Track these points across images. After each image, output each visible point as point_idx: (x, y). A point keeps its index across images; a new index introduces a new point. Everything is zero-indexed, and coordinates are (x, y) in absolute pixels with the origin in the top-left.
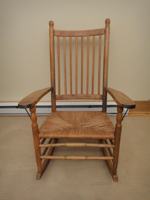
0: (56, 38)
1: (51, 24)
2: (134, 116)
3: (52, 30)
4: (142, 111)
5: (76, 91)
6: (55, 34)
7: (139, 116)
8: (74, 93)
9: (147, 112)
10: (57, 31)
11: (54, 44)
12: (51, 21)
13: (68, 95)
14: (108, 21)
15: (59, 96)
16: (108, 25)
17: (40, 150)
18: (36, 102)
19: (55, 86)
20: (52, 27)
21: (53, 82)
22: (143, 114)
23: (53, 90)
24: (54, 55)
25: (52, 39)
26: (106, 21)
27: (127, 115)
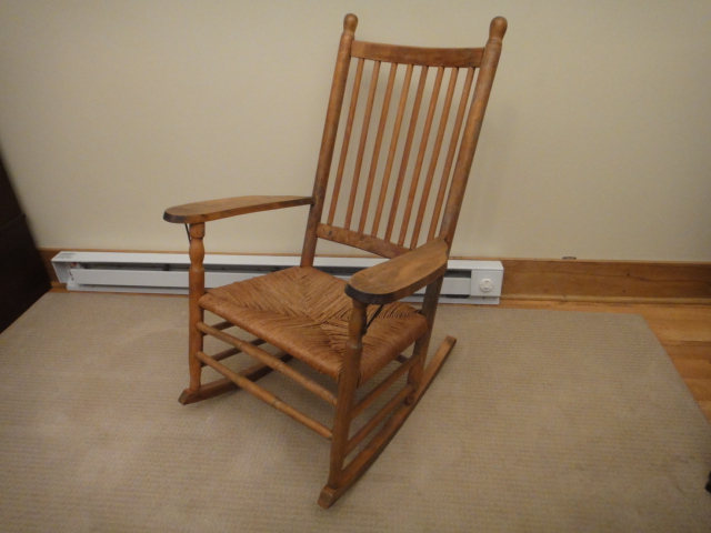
0: (354, 62)
1: (351, 23)
2: (521, 306)
3: (347, 38)
4: (546, 291)
5: (375, 227)
6: (353, 53)
7: (536, 307)
8: (368, 231)
9: (562, 297)
10: (360, 43)
11: (344, 81)
12: (351, 15)
13: (351, 233)
14: (499, 23)
15: (327, 229)
16: (495, 38)
17: (198, 336)
18: (206, 217)
19: (322, 198)
20: (349, 32)
21: (319, 184)
22: (549, 303)
23: (312, 206)
24: (339, 111)
25: (341, 65)
26: (493, 24)
27: (497, 302)
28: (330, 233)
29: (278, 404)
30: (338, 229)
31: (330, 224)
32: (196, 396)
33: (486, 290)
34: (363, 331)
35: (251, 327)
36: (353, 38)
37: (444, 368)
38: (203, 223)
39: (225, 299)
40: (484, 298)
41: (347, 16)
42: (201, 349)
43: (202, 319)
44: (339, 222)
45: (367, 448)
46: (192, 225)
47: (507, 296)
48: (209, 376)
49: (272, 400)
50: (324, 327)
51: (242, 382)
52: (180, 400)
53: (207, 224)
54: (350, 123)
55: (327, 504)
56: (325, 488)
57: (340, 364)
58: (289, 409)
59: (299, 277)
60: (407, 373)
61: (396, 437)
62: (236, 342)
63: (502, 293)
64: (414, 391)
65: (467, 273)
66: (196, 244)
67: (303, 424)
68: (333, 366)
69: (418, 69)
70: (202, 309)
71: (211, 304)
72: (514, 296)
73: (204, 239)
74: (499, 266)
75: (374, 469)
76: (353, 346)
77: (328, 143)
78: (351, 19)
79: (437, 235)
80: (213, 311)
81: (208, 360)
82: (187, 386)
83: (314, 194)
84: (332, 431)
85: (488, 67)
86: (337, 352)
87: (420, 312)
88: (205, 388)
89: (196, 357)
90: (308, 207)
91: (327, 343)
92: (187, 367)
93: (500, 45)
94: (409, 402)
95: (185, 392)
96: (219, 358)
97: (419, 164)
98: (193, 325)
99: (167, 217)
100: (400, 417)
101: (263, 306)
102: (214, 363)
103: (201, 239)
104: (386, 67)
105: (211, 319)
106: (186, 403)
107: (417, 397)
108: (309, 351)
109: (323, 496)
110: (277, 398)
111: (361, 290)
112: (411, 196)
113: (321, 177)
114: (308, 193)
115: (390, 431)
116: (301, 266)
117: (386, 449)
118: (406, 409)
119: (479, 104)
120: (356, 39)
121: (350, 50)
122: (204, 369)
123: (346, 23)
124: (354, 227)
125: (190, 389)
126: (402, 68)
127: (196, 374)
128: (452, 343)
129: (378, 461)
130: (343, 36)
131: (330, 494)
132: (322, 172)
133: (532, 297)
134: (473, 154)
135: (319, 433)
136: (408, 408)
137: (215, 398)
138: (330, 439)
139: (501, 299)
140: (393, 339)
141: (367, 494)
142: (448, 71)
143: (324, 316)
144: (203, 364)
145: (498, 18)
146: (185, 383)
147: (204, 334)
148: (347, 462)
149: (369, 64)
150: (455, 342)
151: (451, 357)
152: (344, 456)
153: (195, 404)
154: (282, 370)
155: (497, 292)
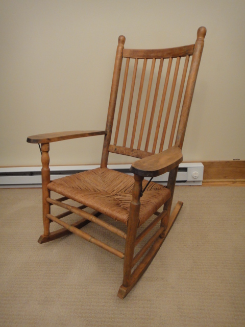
0: (124, 60)
1: (122, 40)
2: (213, 185)
3: (120, 48)
4: (225, 177)
5: (139, 145)
6: (124, 55)
7: (221, 185)
8: (135, 147)
9: (233, 180)
10: (127, 50)
11: (120, 69)
12: (122, 36)
13: (126, 149)
14: (202, 30)
15: (114, 148)
16: (200, 38)
17: (47, 205)
18: (50, 140)
19: (111, 131)
20: (121, 44)
21: (109, 124)
22: (227, 183)
23: (106, 135)
24: (117, 86)
25: (118, 61)
26: (199, 30)
27: (201, 184)
28: (116, 149)
29: (93, 240)
30: (120, 147)
31: (115, 145)
32: (47, 239)
33: (195, 178)
34: (141, 195)
35: (76, 198)
36: (123, 48)
37: (178, 218)
38: (48, 143)
39: (62, 185)
40: (194, 182)
41: (120, 37)
42: (50, 213)
43: (49, 196)
44: (120, 143)
45: (142, 263)
46: (42, 144)
47: (205, 181)
48: (54, 228)
49: (89, 238)
50: (116, 197)
51: (72, 229)
52: (38, 241)
53: (51, 144)
54: (124, 91)
55: (123, 296)
56: (121, 287)
57: (127, 215)
58: (99, 243)
59: (100, 173)
60: (160, 221)
61: (156, 255)
62: (69, 207)
63: (204, 179)
64: (165, 230)
65: (185, 169)
66: (45, 154)
67: (107, 250)
68: (123, 216)
69: (158, 61)
70: (49, 190)
71: (54, 187)
72: (210, 180)
73: (49, 152)
74: (202, 165)
75: (146, 275)
76: (135, 203)
77: (112, 102)
78: (122, 38)
79: (173, 144)
80: (55, 191)
81: (53, 219)
82: (42, 233)
83: (106, 130)
84: (124, 254)
85: (197, 53)
86: (125, 209)
87: (166, 187)
88: (52, 234)
89: (47, 217)
90: (103, 136)
91: (118, 205)
92: (42, 224)
93: (203, 41)
94: (162, 237)
95: (41, 236)
96: (60, 217)
97: (162, 109)
98: (44, 199)
99: (29, 140)
100: (158, 245)
101: (82, 188)
102: (57, 220)
103: (47, 152)
104: (141, 61)
105: (55, 196)
106: (41, 243)
107: (166, 233)
108: (109, 209)
109: (120, 291)
110: (92, 237)
111: (140, 169)
112: (158, 126)
113: (110, 120)
114: (103, 129)
115: (153, 253)
116: (101, 167)
117: (152, 263)
118: (161, 240)
119: (193, 73)
120: (125, 48)
121: (122, 53)
122: (51, 224)
123: (119, 40)
124: (128, 145)
125: (44, 235)
126: (150, 61)
127: (47, 227)
128: (181, 204)
129: (148, 270)
130: (118, 47)
131: (124, 290)
132: (110, 118)
133: (218, 180)
134: (191, 100)
135: (116, 255)
136: (162, 240)
137: (58, 239)
138: (123, 258)
139: (203, 182)
140: (155, 201)
141: (143, 288)
142: (175, 60)
143: (115, 192)
144: (51, 221)
145: (202, 27)
146: (41, 232)
147: (51, 204)
148: (132, 271)
149: (132, 61)
150: (182, 204)
151: (181, 212)
152: (131, 267)
153: (47, 243)
154: (94, 221)
155: (201, 179)
